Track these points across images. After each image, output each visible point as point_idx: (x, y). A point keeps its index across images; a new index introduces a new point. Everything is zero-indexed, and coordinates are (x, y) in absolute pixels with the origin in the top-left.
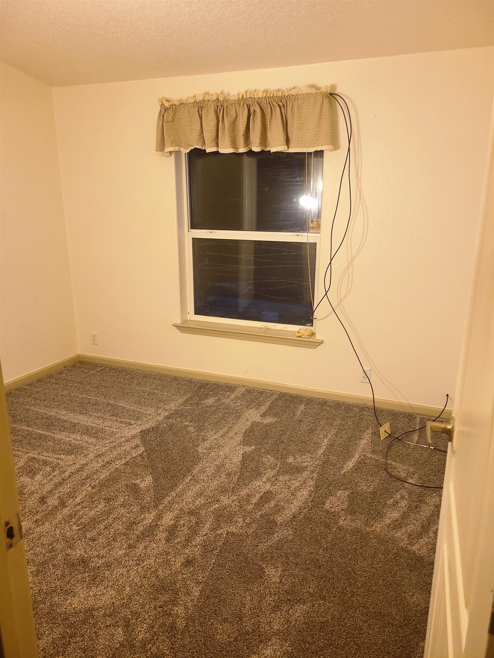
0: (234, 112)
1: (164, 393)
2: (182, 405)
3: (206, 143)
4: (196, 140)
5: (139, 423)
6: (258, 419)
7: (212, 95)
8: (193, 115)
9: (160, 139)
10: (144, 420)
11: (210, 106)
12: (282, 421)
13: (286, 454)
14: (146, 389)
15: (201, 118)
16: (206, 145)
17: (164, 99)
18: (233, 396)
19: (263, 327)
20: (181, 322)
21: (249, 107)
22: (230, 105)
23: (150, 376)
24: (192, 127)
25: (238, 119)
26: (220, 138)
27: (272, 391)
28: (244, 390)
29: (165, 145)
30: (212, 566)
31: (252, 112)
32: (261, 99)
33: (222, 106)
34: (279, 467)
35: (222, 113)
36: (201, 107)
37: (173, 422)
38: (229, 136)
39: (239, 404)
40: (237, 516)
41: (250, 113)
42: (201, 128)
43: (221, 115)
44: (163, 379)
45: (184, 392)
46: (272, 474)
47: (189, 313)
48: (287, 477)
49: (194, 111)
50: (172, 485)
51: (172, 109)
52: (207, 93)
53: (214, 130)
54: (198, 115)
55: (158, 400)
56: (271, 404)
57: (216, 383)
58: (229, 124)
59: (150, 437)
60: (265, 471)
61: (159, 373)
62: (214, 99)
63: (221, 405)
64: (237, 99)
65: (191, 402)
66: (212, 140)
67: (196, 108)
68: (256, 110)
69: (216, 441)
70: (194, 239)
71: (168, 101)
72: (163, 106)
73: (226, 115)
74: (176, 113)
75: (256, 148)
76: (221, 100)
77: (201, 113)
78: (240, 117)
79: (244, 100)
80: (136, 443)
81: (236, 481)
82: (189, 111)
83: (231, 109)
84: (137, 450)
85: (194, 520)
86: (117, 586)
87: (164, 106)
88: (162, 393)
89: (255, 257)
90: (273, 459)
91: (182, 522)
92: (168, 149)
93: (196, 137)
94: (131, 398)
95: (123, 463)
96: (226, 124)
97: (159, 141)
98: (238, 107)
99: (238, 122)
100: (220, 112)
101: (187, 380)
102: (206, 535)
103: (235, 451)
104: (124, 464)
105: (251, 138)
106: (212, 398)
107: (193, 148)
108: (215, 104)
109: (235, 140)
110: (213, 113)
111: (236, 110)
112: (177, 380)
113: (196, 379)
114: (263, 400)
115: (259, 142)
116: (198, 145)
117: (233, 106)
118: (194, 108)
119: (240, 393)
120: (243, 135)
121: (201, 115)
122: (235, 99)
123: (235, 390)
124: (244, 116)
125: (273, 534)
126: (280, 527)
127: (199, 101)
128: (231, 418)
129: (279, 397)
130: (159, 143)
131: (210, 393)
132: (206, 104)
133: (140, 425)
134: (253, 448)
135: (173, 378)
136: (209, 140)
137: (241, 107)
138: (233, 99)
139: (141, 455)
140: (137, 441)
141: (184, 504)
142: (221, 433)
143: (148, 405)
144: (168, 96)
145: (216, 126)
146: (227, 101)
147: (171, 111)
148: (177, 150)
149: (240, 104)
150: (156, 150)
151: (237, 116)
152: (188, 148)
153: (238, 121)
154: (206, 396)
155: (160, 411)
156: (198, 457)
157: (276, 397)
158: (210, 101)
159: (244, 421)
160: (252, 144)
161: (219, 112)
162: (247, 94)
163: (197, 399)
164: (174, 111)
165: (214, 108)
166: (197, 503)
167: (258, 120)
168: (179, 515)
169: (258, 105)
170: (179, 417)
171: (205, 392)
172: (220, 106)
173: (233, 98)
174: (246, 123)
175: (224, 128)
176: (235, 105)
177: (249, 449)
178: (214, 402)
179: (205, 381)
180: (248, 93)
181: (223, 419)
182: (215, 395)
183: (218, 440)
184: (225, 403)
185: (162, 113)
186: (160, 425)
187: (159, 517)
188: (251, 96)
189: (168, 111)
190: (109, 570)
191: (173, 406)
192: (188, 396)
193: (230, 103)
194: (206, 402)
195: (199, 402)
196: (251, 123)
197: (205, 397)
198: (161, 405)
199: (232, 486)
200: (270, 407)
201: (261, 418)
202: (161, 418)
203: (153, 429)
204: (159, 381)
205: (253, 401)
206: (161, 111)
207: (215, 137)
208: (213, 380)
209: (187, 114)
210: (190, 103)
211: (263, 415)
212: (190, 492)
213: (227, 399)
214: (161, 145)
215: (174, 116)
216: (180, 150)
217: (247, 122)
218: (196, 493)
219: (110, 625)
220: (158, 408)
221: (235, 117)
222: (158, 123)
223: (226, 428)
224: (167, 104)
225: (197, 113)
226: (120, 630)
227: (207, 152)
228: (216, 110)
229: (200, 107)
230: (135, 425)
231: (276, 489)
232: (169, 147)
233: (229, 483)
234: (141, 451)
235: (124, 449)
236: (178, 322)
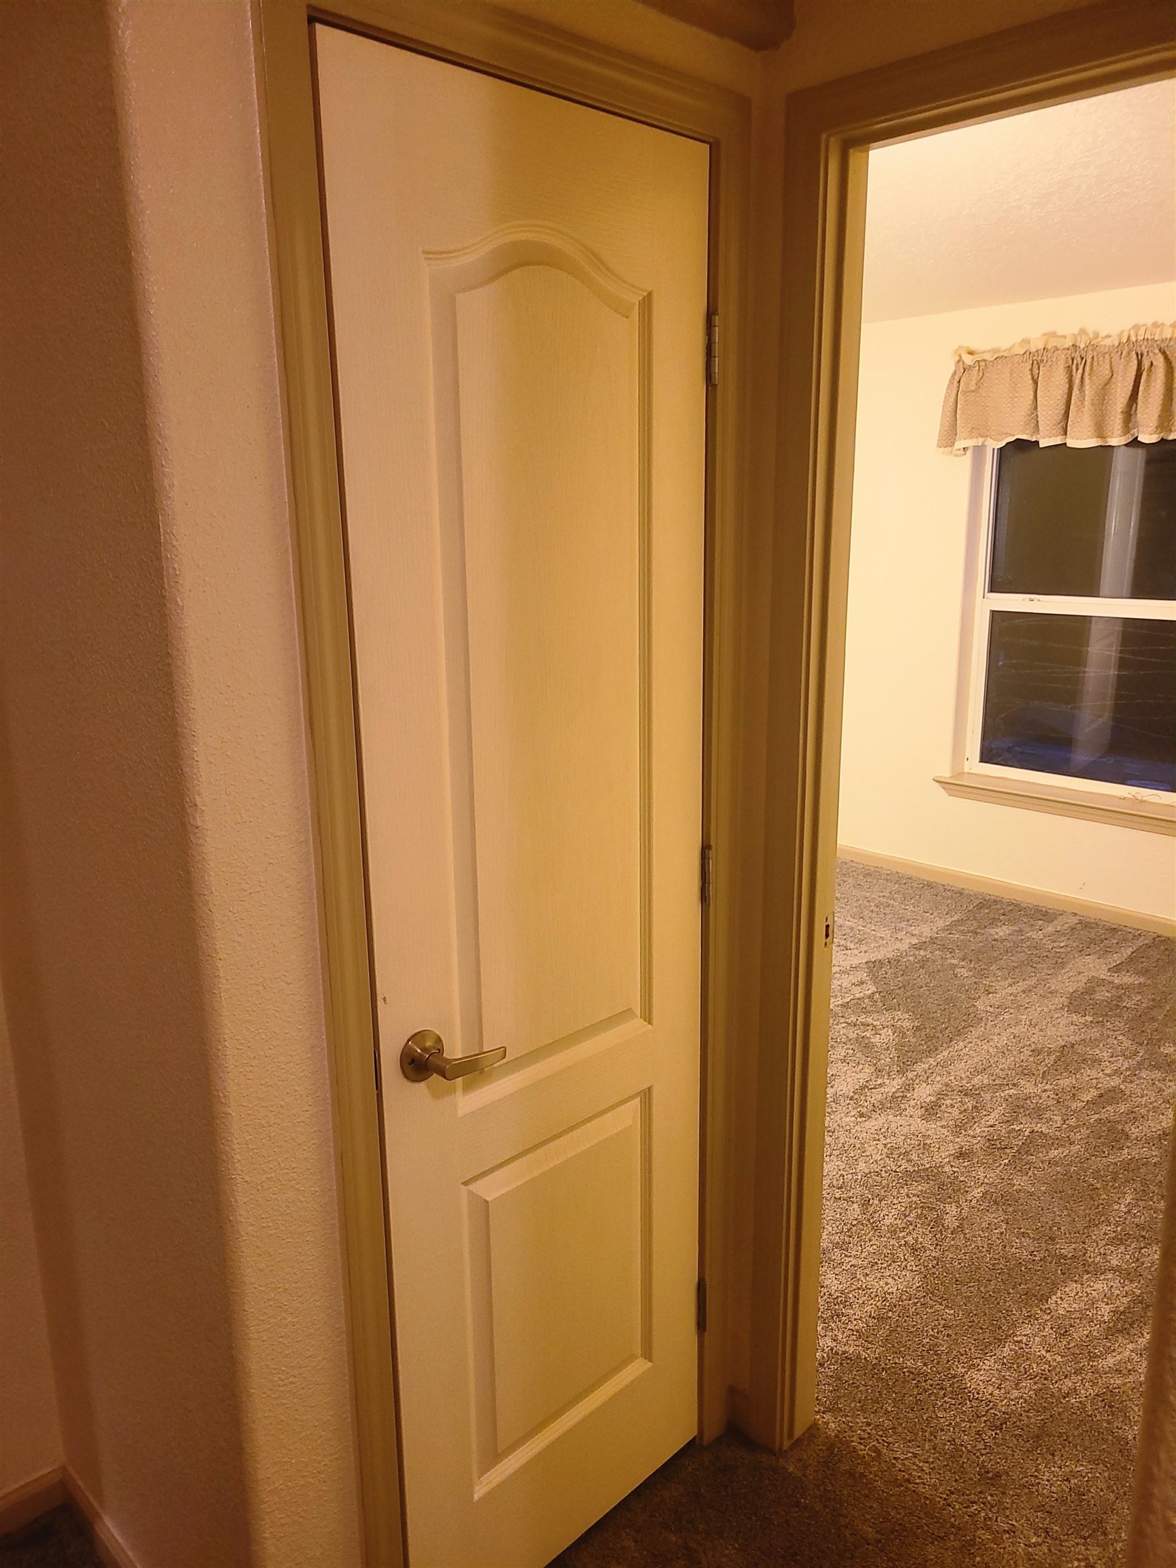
0: (1108, 367)
1: (907, 907)
2: (943, 930)
3: (1041, 428)
4: (1022, 423)
5: (864, 948)
6: (1103, 974)
7: (1065, 337)
8: (1021, 377)
9: (947, 424)
10: (872, 945)
11: (1057, 358)
12: (1155, 983)
13: (1159, 1040)
14: (873, 897)
15: (1036, 382)
16: (1041, 433)
17: (964, 349)
18: (1050, 929)
19: (1130, 796)
20: (950, 775)
21: (1140, 357)
22: (1100, 355)
23: (878, 874)
24: (1016, 400)
25: (1113, 380)
26: (1073, 419)
27: (1138, 930)
28: (1076, 921)
29: (956, 435)
30: (1002, 1166)
31: (1146, 367)
32: (1168, 342)
33: (1082, 359)
34: (1141, 1057)
35: (1080, 371)
36: (1037, 363)
37: (928, 957)
38: (1091, 415)
39: (1062, 944)
40: (1052, 1113)
41: (1141, 368)
42: (1033, 402)
43: (1079, 376)
44: (905, 884)
45: (947, 909)
46: (1126, 1065)
47: (968, 759)
48: (1157, 1074)
49: (1022, 369)
50: (928, 1049)
51: (977, 368)
52: (1053, 334)
53: (1062, 404)
54: (1030, 377)
55: (896, 916)
56: (1133, 953)
57: (1014, 902)
58: (1093, 392)
59: (884, 973)
60: (1112, 1057)
61: (897, 872)
62: (1067, 346)
63: (1024, 941)
64: (1117, 344)
65: (962, 928)
66: (1055, 422)
67: (1028, 364)
68: (1154, 363)
69: (1012, 998)
70: (993, 613)
71: (971, 353)
72: (961, 363)
73: (1089, 375)
74: (985, 373)
75: (1147, 436)
76: (1082, 346)
77: (1038, 372)
78: (1118, 377)
79: (1132, 345)
80: (859, 978)
81: (1052, 1063)
82: (1012, 370)
83: (1101, 363)
84: (862, 989)
85: (970, 1103)
86: (846, 1157)
87: (963, 363)
88: (903, 907)
89: (1121, 652)
90: (1130, 1042)
91: (948, 1102)
92: (960, 444)
93: (1022, 418)
94: (845, 906)
95: (840, 1003)
96: (1087, 392)
97: (946, 428)
98: (1116, 357)
99: (1113, 387)
100: (1077, 370)
101: (953, 891)
102: (991, 1126)
103: (1052, 1018)
104: (842, 1005)
105: (1138, 416)
106: (1004, 927)
107: (1012, 439)
108: (1068, 356)
109: (1104, 420)
110: (1062, 372)
111: (1111, 363)
112: (932, 888)
113: (972, 891)
114: (1117, 943)
115: (1156, 425)
116: (1024, 433)
117: (1107, 356)
118: (1023, 364)
119: (1067, 925)
120: (1122, 412)
121: (1036, 377)
122: (1111, 344)
123: (1055, 919)
124: (1128, 375)
125: (1121, 1149)
126: (1134, 1142)
127: (1034, 350)
128: (1045, 965)
129: (1153, 943)
130: (945, 433)
131: (1002, 917)
132: (1049, 355)
133: (865, 952)
134: (1089, 1019)
135: (925, 883)
136: (1048, 422)
137: (1124, 357)
138: (1107, 344)
139: (871, 997)
140: (862, 975)
141: (952, 1078)
142: (1022, 985)
143: (877, 922)
144: (974, 346)
145: (1066, 396)
146: (1095, 347)
147: (976, 372)
148: (980, 444)
149: (1122, 353)
150: (938, 445)
151: (1112, 376)
152: (1003, 439)
153: (1114, 383)
154: (993, 922)
155: (900, 935)
156: (977, 1016)
157: (1146, 942)
158: (1058, 350)
159: (1071, 974)
160: (1141, 429)
161: (1074, 370)
162: (1140, 333)
163: (975, 924)
164: (981, 372)
165: (1066, 363)
166: (976, 1081)
167: (1159, 381)
168: (943, 1091)
169: (1160, 354)
170: (939, 949)
171: (992, 915)
172: (1079, 359)
173: (1108, 342)
174: (1131, 388)
175: (1082, 399)
176: (1110, 355)
177: (1080, 1019)
178: (1009, 934)
179: (992, 897)
180: (1142, 331)
181: (1029, 964)
182: (1012, 922)
183: (1016, 997)
184: (1033, 939)
185: (957, 378)
186: (901, 956)
187: (908, 1087)
188: (1148, 336)
189: (969, 372)
190: (831, 1136)
191: (926, 931)
192: (956, 918)
193: (1101, 352)
194: (993, 931)
195: (979, 931)
196: (1141, 388)
197: (990, 924)
198: (903, 925)
199: (1042, 1069)
200: (1131, 959)
201: (1109, 974)
202: (904, 946)
203: (889, 962)
204: (896, 886)
205: (1092, 942)
206: (955, 372)
207: (1061, 417)
208: (1007, 896)
209: (1009, 375)
210: (1016, 355)
211: (1116, 969)
212: (963, 1064)
213: (1038, 932)
214: (949, 437)
215: (981, 381)
216: (986, 443)
217: (1134, 386)
218: (973, 1066)
219: (840, 1198)
220: (896, 930)
221: (1107, 377)
222: (947, 395)
223: (1034, 980)
224: (968, 360)
225: (1029, 372)
226: (855, 1206)
227: (1041, 446)
228: (1069, 367)
229: (1035, 362)
230: (855, 950)
231: (1132, 1089)
232: (965, 439)
233: (1037, 1064)
234: (870, 992)
235: (839, 983)
236: (946, 774)
